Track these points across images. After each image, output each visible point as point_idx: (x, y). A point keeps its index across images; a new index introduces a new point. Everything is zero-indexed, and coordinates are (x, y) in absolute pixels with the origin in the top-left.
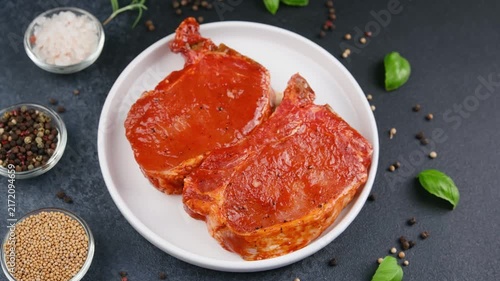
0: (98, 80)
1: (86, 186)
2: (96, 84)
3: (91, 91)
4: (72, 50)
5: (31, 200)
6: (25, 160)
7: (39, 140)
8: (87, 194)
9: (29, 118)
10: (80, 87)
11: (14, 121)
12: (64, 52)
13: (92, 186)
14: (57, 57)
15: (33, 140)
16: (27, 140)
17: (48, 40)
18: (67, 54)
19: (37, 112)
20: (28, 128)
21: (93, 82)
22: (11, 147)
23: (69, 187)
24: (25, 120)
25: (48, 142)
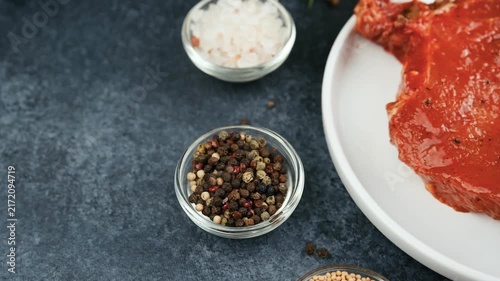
0: (292, 82)
1: (340, 229)
2: (292, 88)
3: (288, 98)
4: (259, 43)
5: (269, 267)
6: (254, 207)
7: (262, 174)
8: (345, 239)
9: (235, 147)
10: (272, 96)
11: (215, 156)
12: (246, 48)
13: (348, 226)
14: (239, 57)
15: (255, 176)
16: (248, 176)
17: (220, 36)
18: (251, 51)
19: (243, 136)
20: (239, 161)
21: (287, 87)
22: (227, 192)
23: (317, 236)
24: (230, 151)
25: (275, 174)
